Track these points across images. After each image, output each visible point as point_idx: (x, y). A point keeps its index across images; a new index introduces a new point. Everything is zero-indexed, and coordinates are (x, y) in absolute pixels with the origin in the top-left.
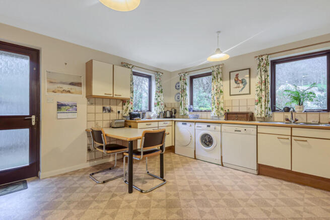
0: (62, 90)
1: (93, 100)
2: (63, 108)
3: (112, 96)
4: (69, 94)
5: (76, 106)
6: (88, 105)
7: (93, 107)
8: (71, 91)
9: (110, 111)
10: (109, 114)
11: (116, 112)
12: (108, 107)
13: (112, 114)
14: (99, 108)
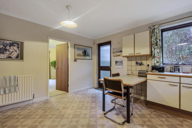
0: (117, 55)
1: (130, 58)
2: (117, 63)
3: (134, 55)
4: (119, 57)
5: (122, 62)
6: (128, 61)
7: (130, 62)
8: (120, 55)
9: (141, 64)
10: (140, 66)
11: (146, 65)
12: (139, 62)
13: (142, 66)
14: (134, 63)
